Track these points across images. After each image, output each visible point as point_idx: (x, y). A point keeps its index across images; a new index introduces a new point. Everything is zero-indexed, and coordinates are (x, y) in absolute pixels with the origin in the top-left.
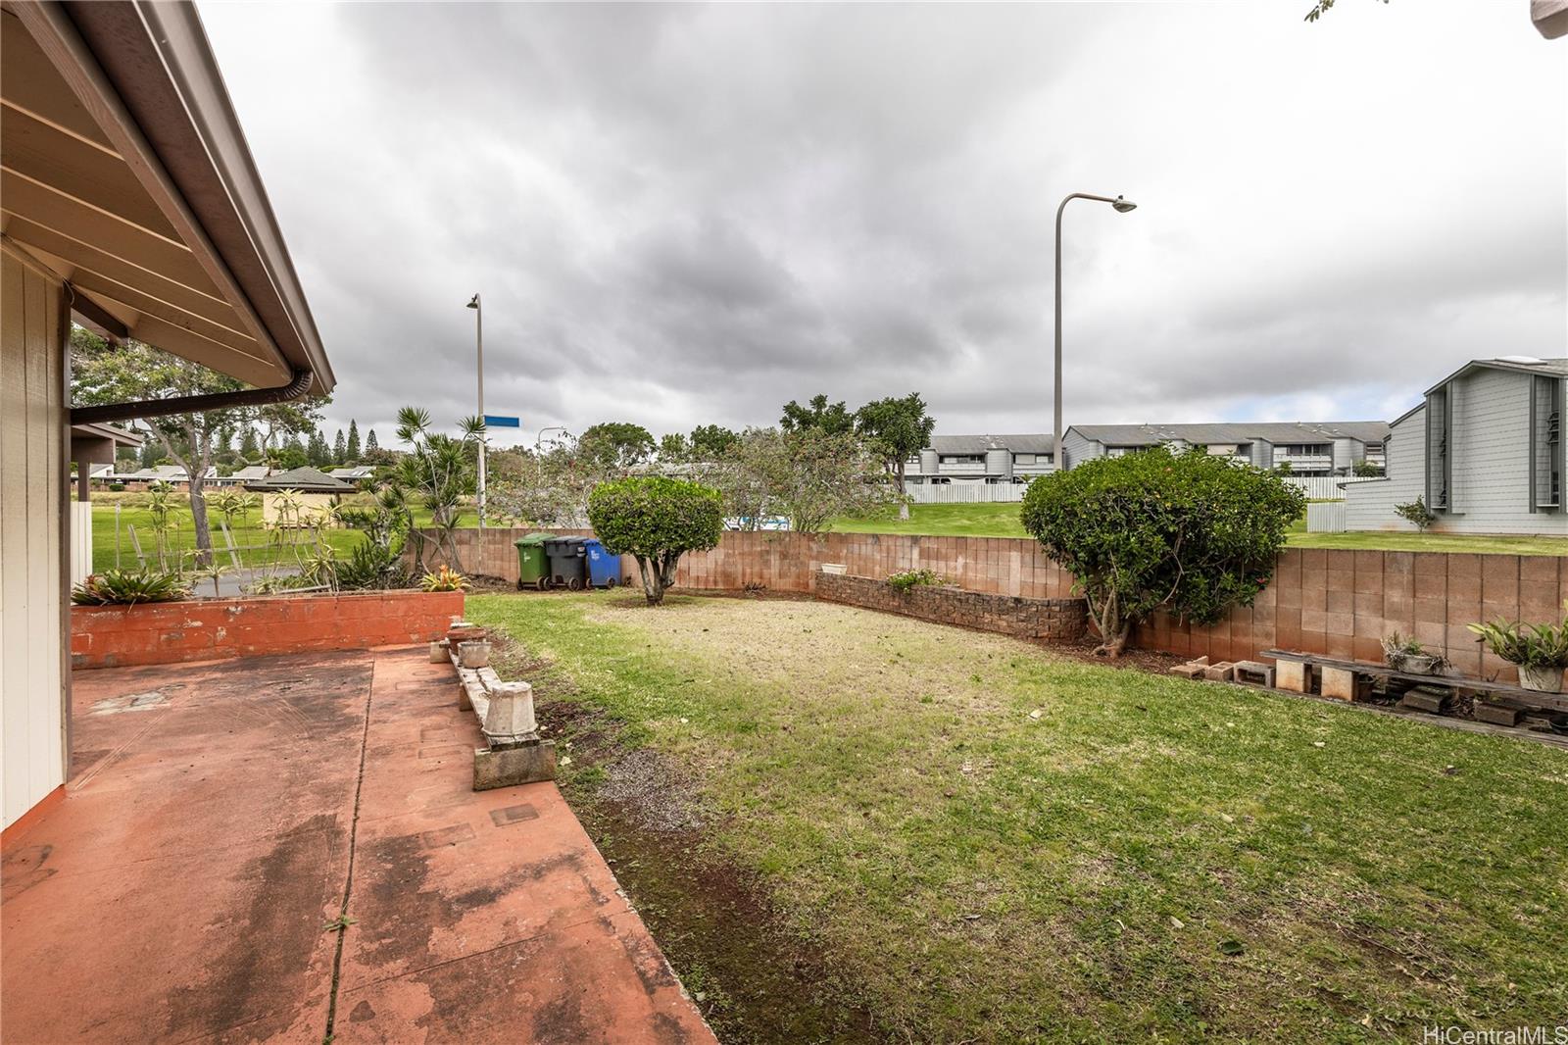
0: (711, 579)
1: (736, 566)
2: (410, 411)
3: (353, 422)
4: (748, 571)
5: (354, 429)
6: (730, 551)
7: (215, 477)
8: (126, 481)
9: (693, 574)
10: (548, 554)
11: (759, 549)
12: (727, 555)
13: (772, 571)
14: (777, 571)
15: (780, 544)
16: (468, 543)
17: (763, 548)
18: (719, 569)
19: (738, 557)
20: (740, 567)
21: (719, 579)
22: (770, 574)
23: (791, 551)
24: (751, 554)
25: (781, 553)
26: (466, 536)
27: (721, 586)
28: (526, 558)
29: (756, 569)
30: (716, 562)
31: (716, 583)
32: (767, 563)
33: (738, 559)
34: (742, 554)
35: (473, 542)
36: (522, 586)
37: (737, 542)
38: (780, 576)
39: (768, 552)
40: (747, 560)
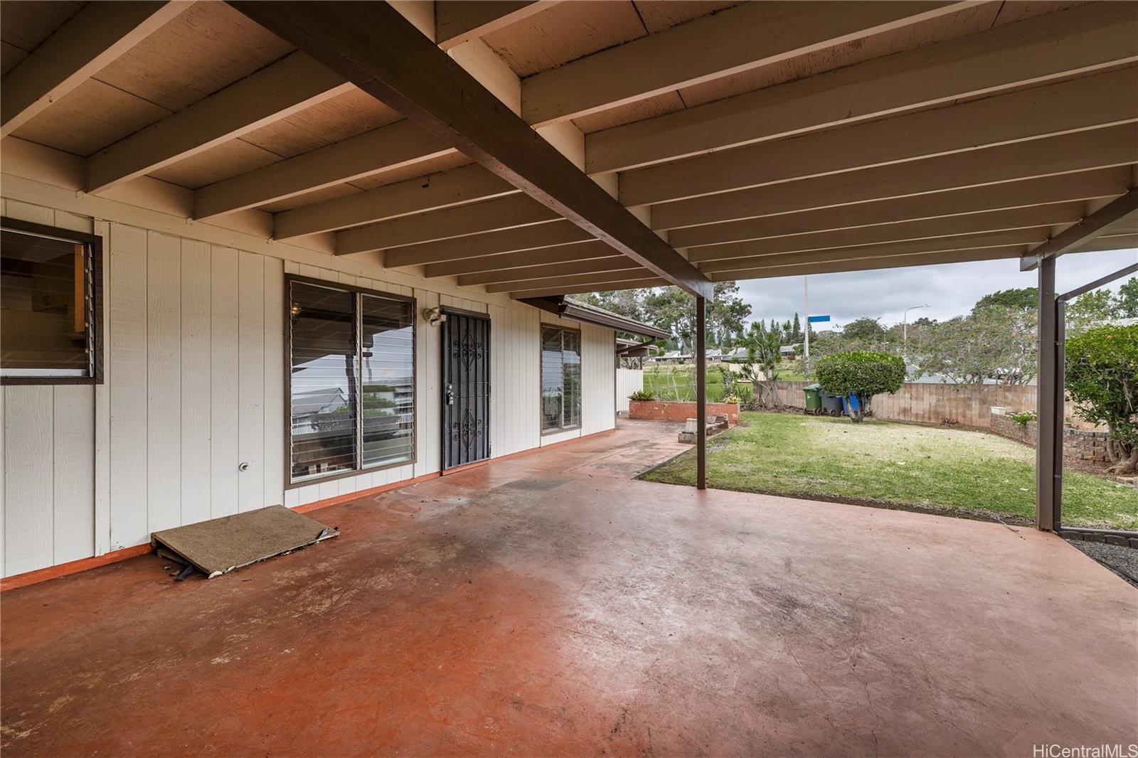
0: (927, 415)
1: (945, 408)
2: (756, 323)
3: (796, 314)
4: (954, 411)
5: (796, 319)
6: (941, 398)
7: (721, 355)
8: (685, 359)
9: (914, 411)
10: (820, 395)
11: (963, 396)
12: (938, 400)
13: (973, 412)
14: (977, 413)
15: (980, 393)
16: (786, 389)
17: (966, 396)
18: (932, 409)
19: (946, 402)
20: (948, 409)
21: (931, 416)
22: (972, 415)
23: (990, 399)
24: (956, 399)
25: (981, 400)
26: (785, 385)
27: (933, 421)
28: (809, 397)
29: (960, 410)
30: (930, 405)
31: (930, 418)
32: (969, 407)
33: (946, 403)
34: (949, 400)
35: (789, 388)
36: (807, 412)
37: (945, 391)
38: (980, 416)
39: (970, 399)
40: (954, 404)
